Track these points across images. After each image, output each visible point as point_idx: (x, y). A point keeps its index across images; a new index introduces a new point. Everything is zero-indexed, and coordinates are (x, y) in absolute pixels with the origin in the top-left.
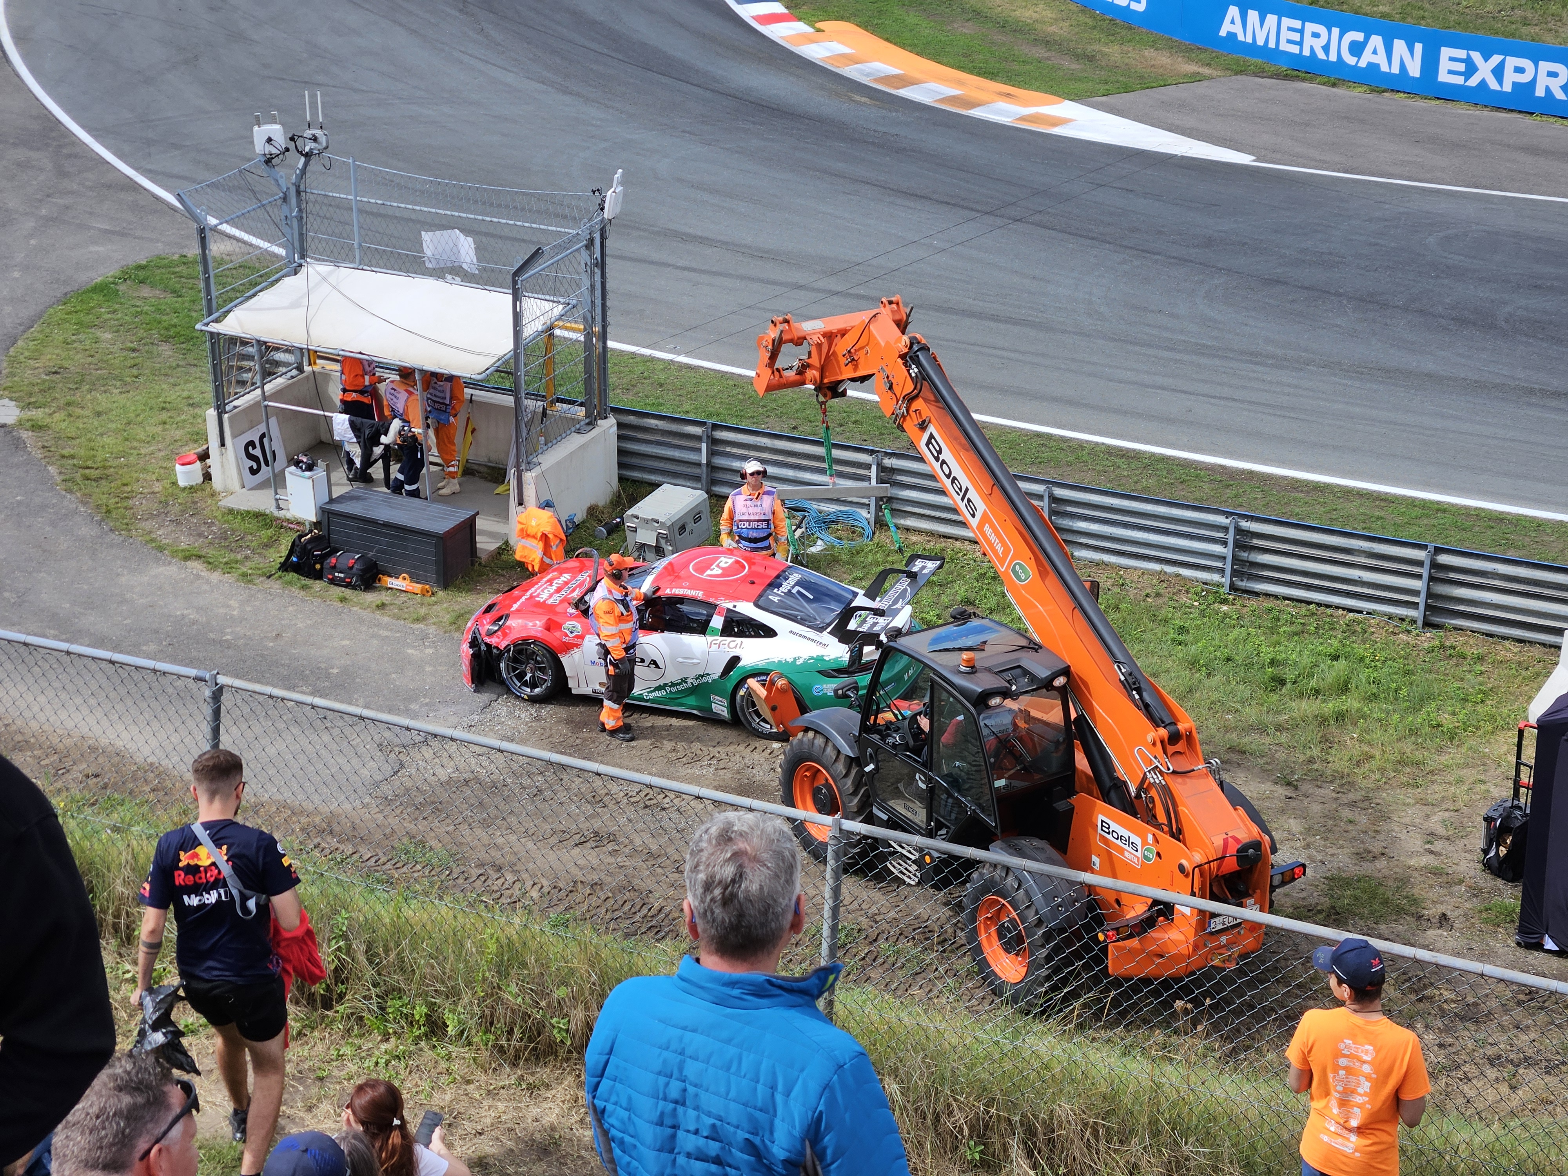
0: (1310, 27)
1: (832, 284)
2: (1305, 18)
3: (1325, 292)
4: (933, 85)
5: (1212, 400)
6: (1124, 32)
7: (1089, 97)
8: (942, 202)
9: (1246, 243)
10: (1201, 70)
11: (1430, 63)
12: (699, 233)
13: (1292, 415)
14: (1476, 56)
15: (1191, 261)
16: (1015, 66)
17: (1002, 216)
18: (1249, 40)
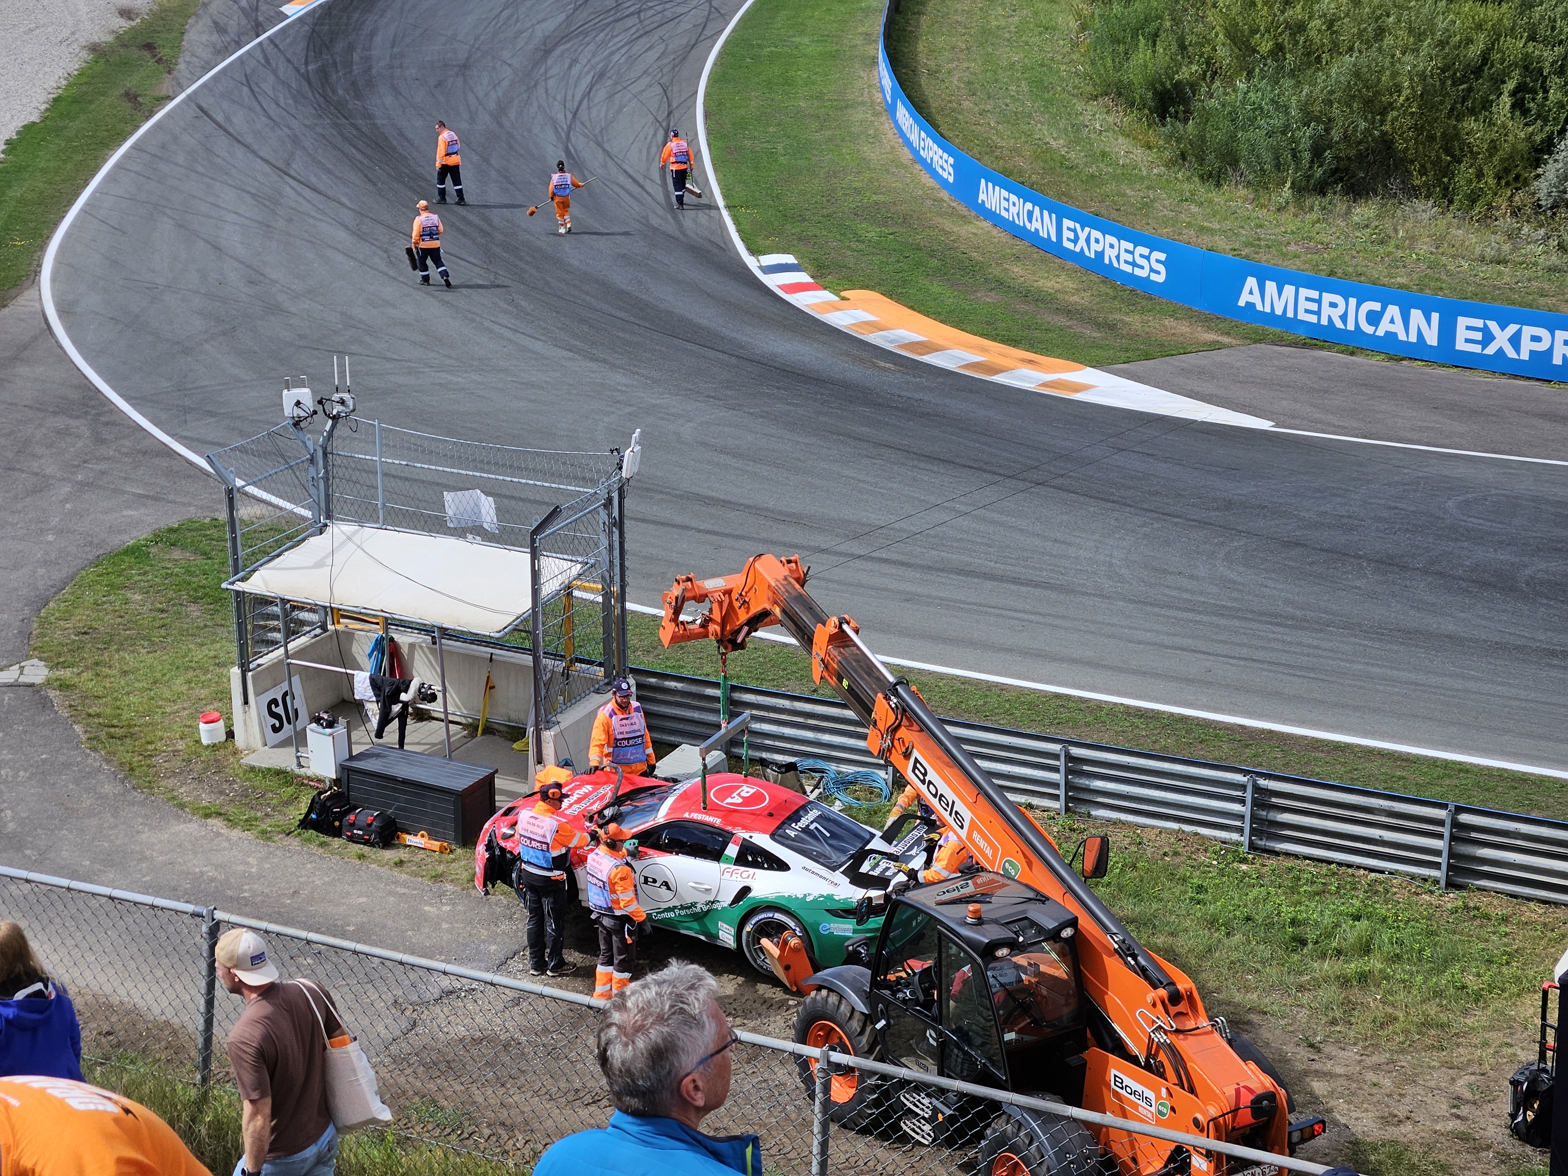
0: (1327, 297)
1: (856, 548)
2: (1322, 289)
3: (1345, 554)
4: (956, 352)
5: (1232, 661)
6: (1144, 303)
7: (1110, 364)
8: (965, 466)
9: (1266, 507)
10: (1220, 338)
11: (1447, 332)
12: (722, 497)
13: (1312, 675)
14: (1493, 326)
15: (1211, 524)
16: (1038, 334)
17: (1024, 480)
18: (1268, 310)
